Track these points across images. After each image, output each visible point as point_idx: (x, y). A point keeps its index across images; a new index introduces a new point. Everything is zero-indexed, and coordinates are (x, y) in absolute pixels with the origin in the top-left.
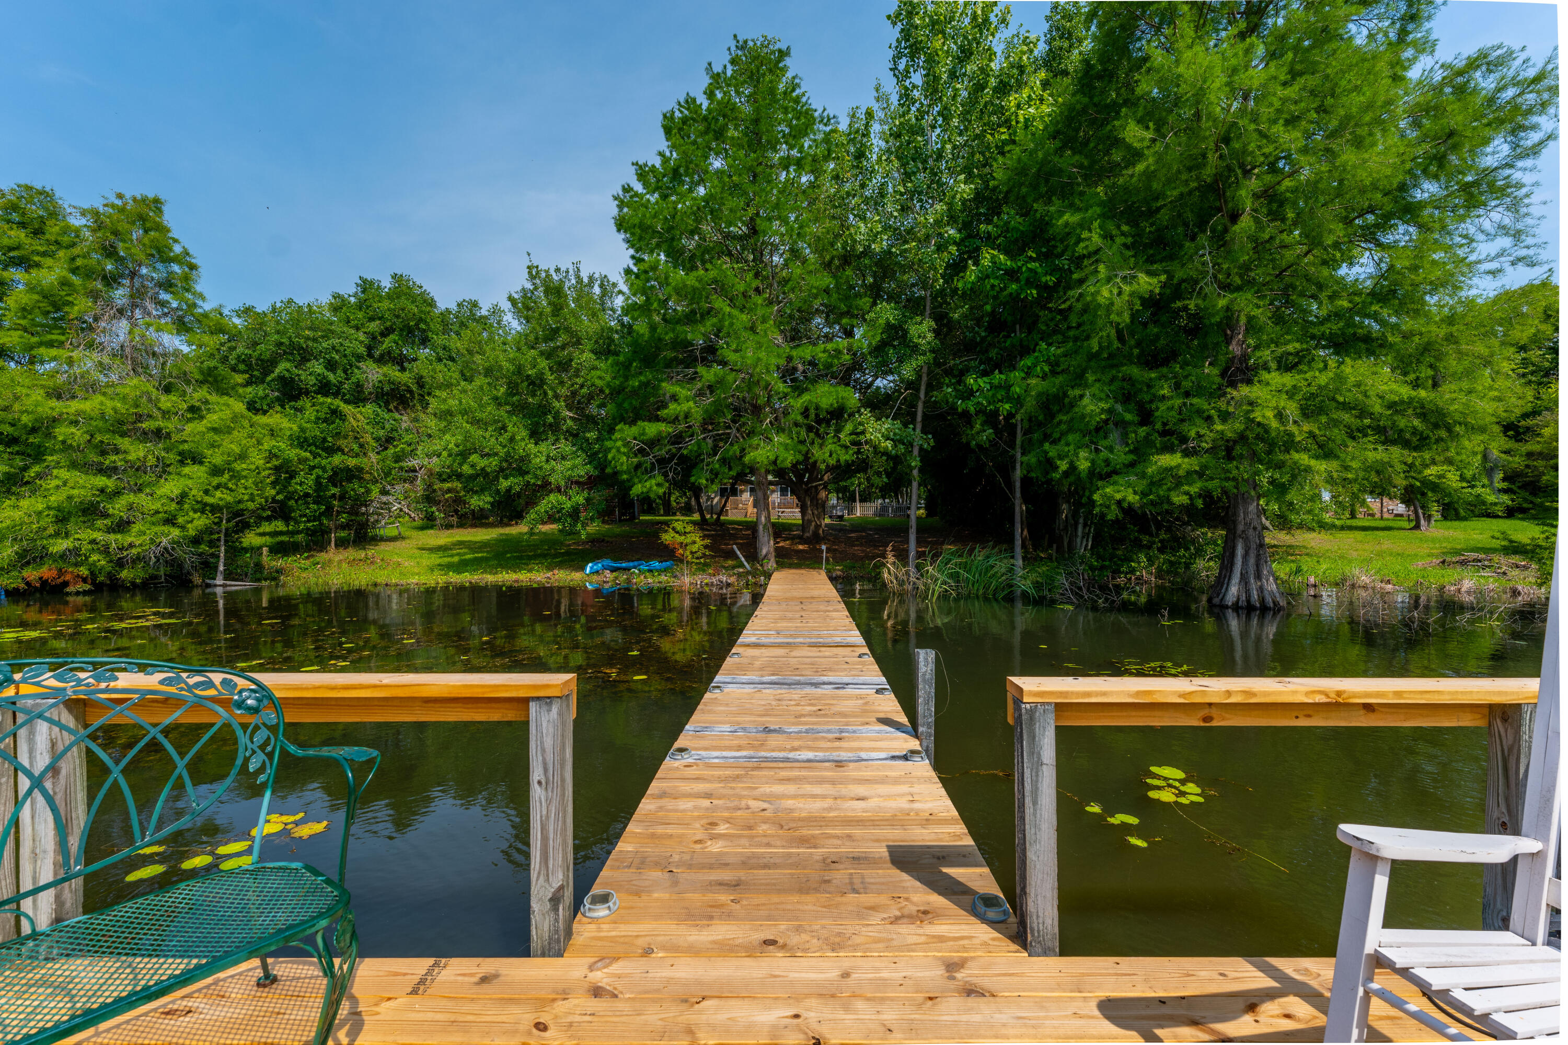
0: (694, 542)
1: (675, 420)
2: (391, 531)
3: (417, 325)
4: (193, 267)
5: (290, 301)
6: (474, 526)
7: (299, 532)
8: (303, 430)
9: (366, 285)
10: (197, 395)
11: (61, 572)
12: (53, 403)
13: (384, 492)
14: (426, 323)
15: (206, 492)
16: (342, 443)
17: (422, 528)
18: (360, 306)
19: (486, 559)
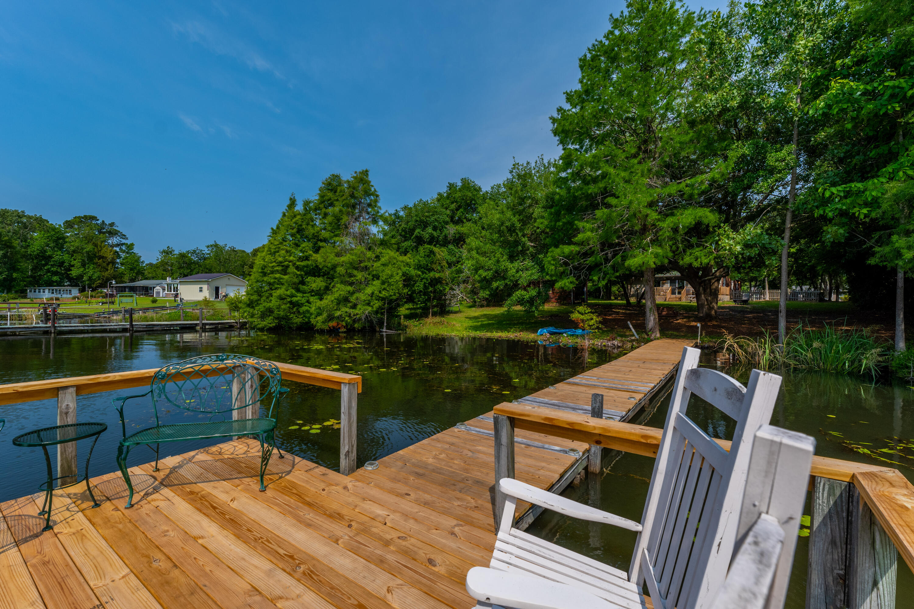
0: (592, 319)
1: (581, 244)
2: (455, 308)
3: (471, 202)
4: (377, 196)
5: (421, 200)
6: (494, 306)
7: (418, 308)
8: (419, 261)
9: (451, 186)
10: (379, 250)
11: (338, 324)
12: (336, 258)
13: (452, 289)
14: (475, 201)
15: (380, 292)
16: (434, 266)
17: (470, 307)
18: (448, 197)
19: (493, 324)
